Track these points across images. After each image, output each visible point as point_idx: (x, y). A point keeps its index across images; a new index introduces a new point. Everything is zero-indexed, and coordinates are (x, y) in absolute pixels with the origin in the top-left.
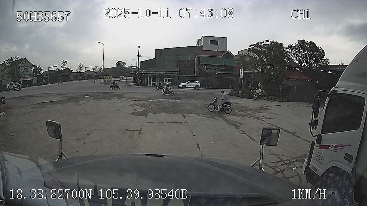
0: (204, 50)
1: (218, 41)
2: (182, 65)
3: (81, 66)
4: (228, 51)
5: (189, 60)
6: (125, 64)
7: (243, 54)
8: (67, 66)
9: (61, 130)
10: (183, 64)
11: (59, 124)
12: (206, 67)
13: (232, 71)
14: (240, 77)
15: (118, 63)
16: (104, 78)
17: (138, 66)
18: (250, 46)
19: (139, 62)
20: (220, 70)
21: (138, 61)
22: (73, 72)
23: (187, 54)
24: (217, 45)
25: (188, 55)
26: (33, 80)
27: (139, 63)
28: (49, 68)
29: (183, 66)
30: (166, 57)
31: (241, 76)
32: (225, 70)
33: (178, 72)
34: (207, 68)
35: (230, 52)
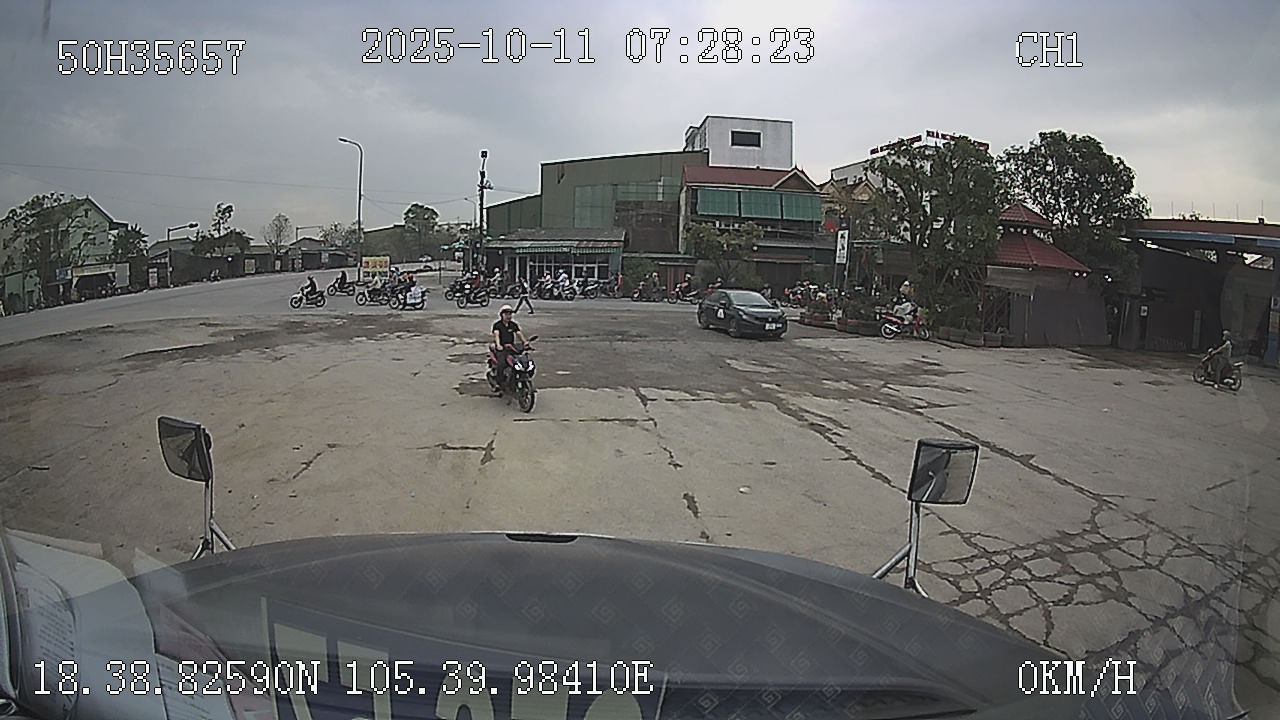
0: (710, 165)
1: (759, 134)
2: (634, 219)
3: (280, 225)
4: (796, 168)
5: (660, 199)
6: (436, 214)
7: (846, 179)
8: (233, 224)
9: (210, 451)
10: (638, 215)
11: (204, 430)
12: (718, 225)
13: (810, 239)
14: (837, 261)
15: (409, 211)
16: (361, 265)
17: (482, 220)
18: (873, 152)
19: (484, 206)
20: (768, 236)
21: (481, 205)
22: (252, 243)
23: (651, 181)
24: (757, 148)
25: (654, 183)
26: (114, 273)
27: (485, 211)
28: (169, 230)
29: (637, 221)
30: (577, 189)
31: (841, 257)
32: (784, 236)
33: (622, 244)
34: (723, 227)
35: (802, 172)
